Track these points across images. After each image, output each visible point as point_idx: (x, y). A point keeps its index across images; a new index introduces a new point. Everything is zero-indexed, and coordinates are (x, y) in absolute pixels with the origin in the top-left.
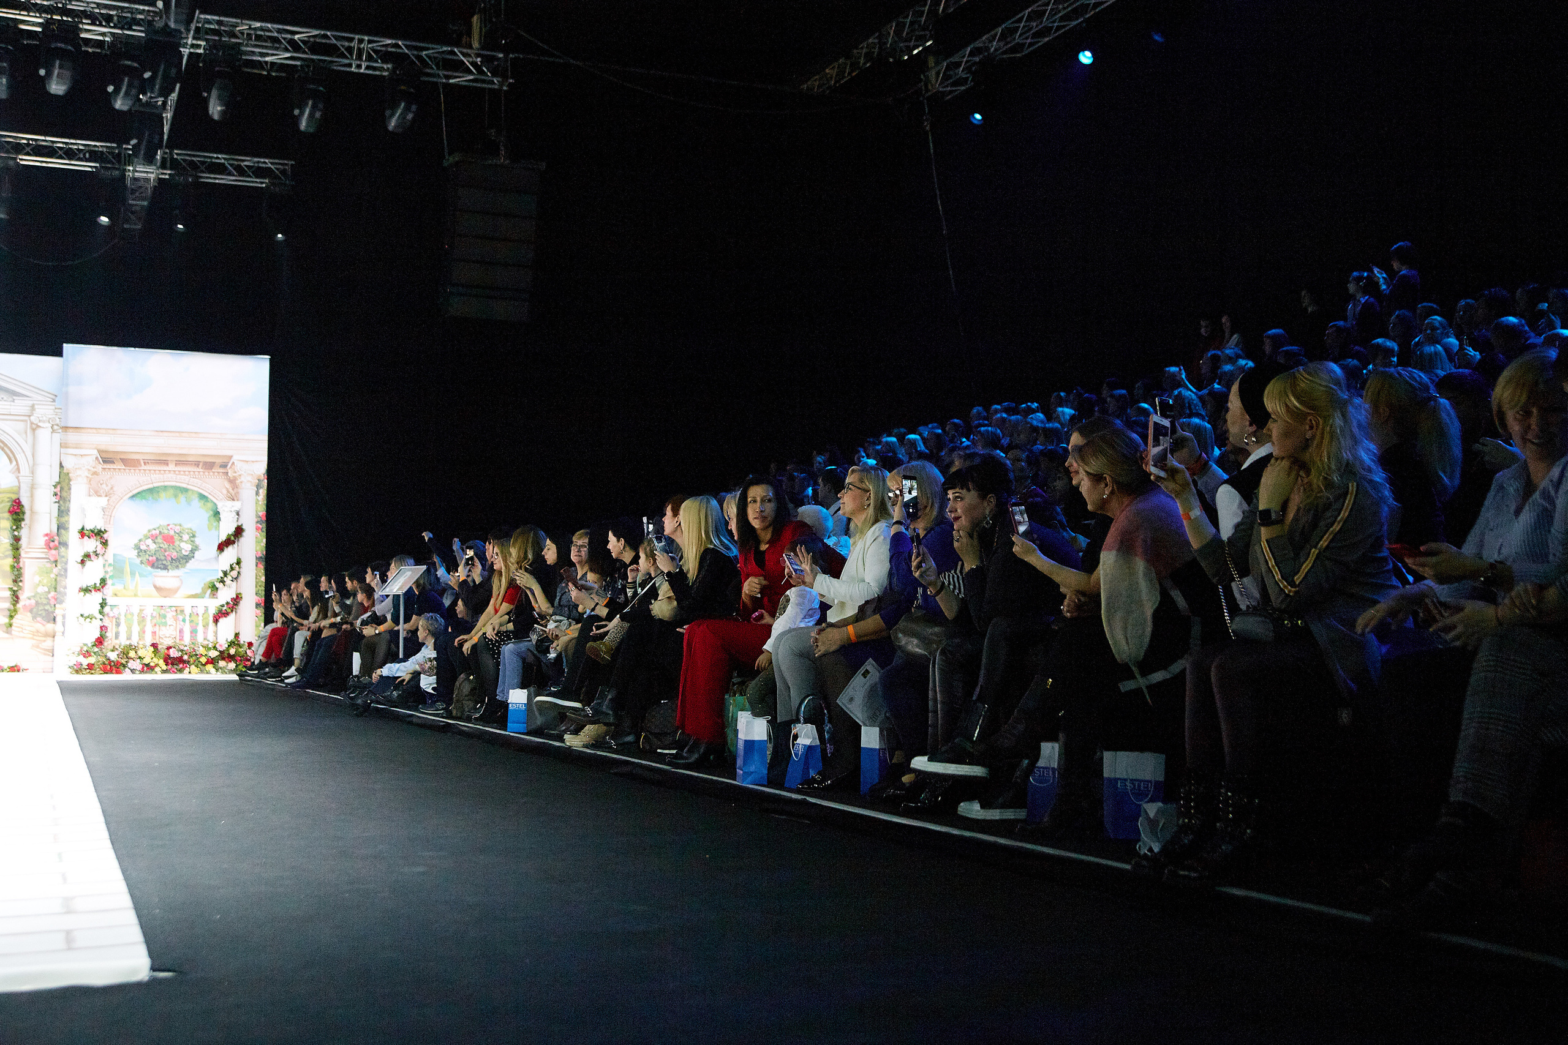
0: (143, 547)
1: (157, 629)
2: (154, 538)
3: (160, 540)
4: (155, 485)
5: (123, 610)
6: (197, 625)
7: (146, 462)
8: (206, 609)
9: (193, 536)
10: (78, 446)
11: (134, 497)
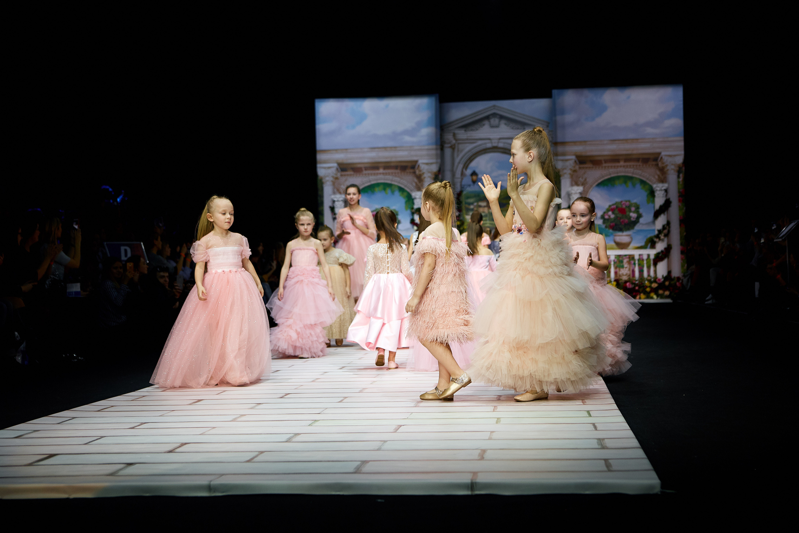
0: (606, 217)
1: (618, 270)
2: (613, 210)
3: (616, 212)
4: (613, 175)
6: (643, 266)
7: (606, 161)
8: (649, 255)
9: (637, 208)
10: (564, 154)
11: (599, 185)
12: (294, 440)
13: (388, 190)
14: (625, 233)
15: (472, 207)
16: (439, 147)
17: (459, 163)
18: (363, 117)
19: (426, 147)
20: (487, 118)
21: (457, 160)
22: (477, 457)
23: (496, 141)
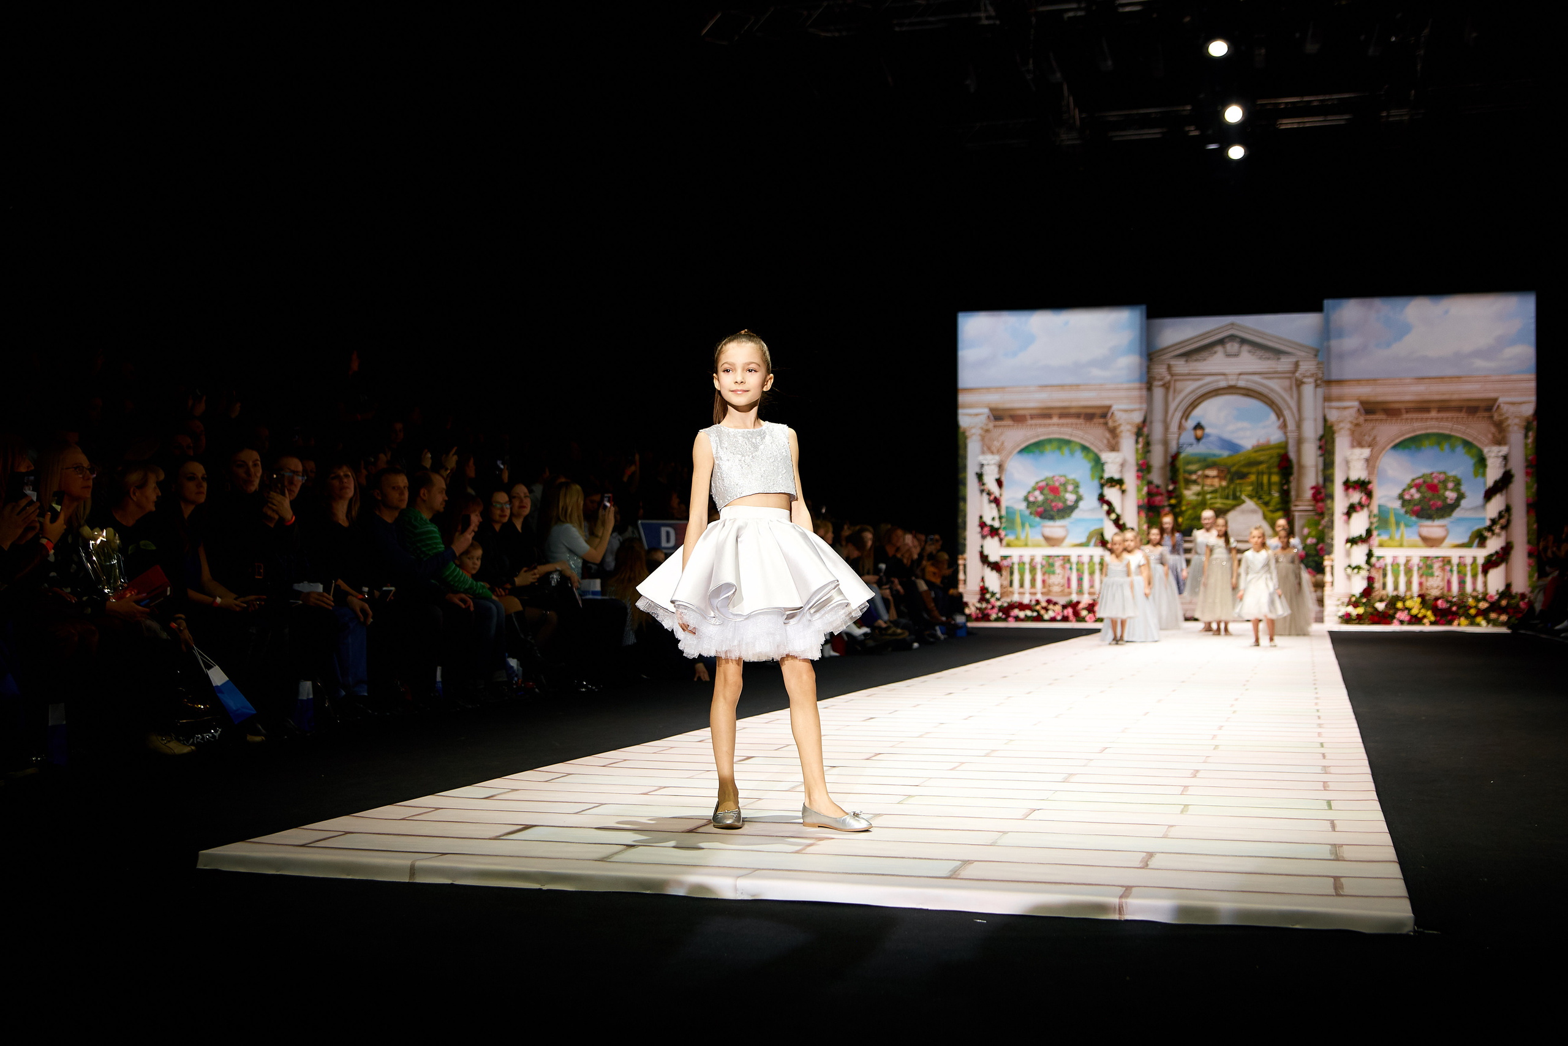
0: (1407, 497)
1: (1424, 579)
2: (1418, 487)
3: (1424, 489)
4: (1418, 433)
5: (1389, 561)
6: (1465, 575)
7: (1408, 411)
8: (1475, 559)
9: (1458, 483)
10: (1340, 399)
11: (1396, 447)
13: (1065, 450)
14: (1437, 522)
15: (1194, 477)
16: (1144, 385)
17: (1176, 410)
18: (1029, 340)
19: (1126, 386)
20: (1221, 342)
21: (1172, 406)
22: (1137, 863)
23: (1235, 377)
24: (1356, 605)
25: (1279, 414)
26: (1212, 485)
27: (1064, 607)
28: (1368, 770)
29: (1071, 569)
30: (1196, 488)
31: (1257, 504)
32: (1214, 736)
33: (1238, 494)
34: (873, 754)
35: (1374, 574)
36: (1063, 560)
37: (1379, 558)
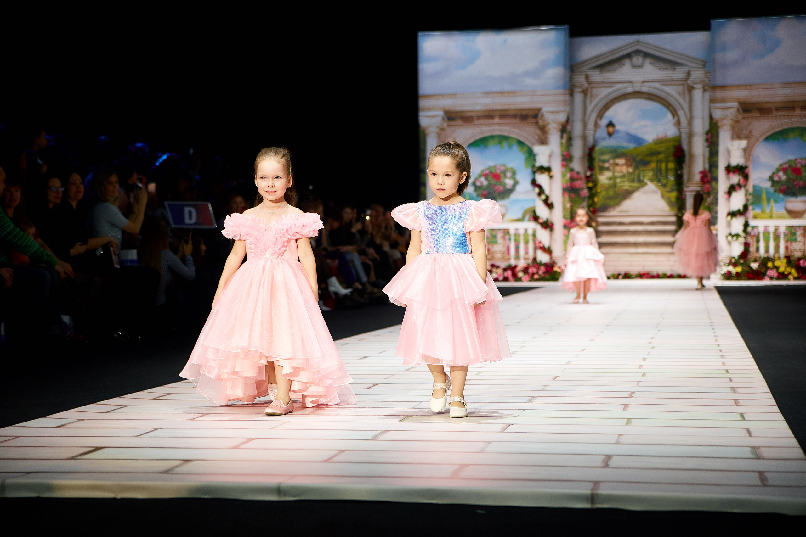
0: (776, 178)
1: (789, 244)
2: (785, 170)
3: (789, 172)
4: (785, 127)
5: (761, 229)
7: (777, 109)
10: (723, 100)
11: (767, 139)
12: (381, 437)
13: (505, 144)
14: (800, 199)
15: (607, 165)
16: (567, 92)
17: (592, 111)
18: (475, 56)
19: (552, 92)
20: (629, 56)
21: (590, 108)
22: (599, 464)
23: (639, 84)
24: (735, 265)
25: (674, 113)
26: (621, 172)
27: (505, 270)
28: (768, 390)
29: (510, 239)
30: (608, 174)
31: (657, 186)
32: (641, 366)
33: (642, 178)
34: (372, 385)
35: (750, 240)
36: (504, 232)
37: (753, 227)
